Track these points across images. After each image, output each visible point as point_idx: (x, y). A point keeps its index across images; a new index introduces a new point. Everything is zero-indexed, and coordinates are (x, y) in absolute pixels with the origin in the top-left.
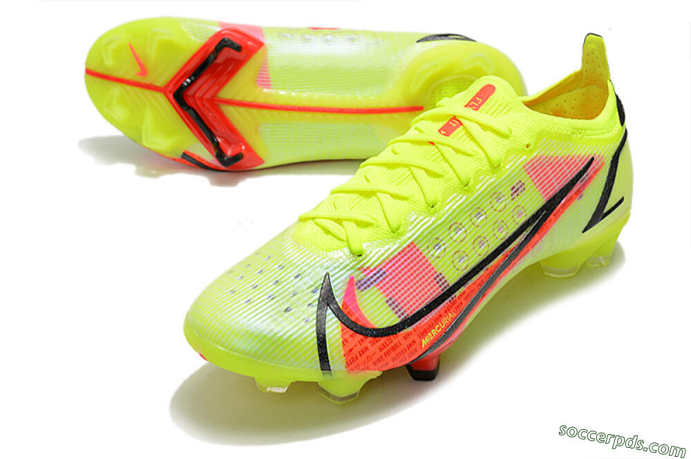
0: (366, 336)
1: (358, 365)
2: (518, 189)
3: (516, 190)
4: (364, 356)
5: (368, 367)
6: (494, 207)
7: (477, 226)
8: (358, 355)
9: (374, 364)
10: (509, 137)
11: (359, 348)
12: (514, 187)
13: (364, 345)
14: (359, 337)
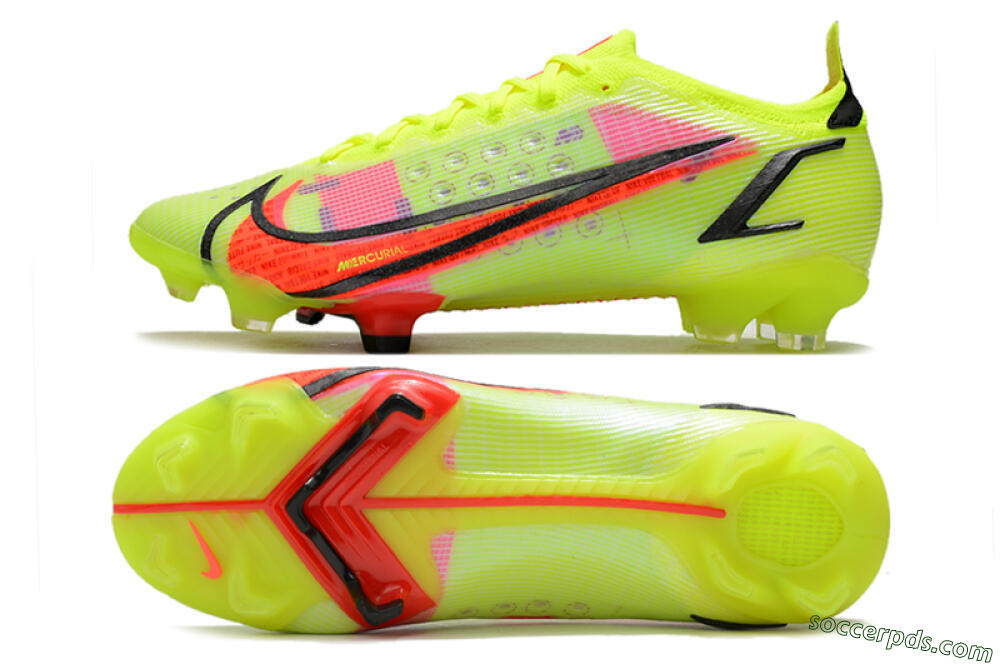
0: (268, 233)
1: (242, 262)
2: (569, 135)
3: (565, 136)
4: (253, 253)
5: (253, 268)
6: (523, 146)
7: (486, 161)
8: (245, 249)
9: (263, 267)
10: (583, 74)
11: (252, 242)
12: (564, 131)
13: (258, 241)
14: (260, 232)
